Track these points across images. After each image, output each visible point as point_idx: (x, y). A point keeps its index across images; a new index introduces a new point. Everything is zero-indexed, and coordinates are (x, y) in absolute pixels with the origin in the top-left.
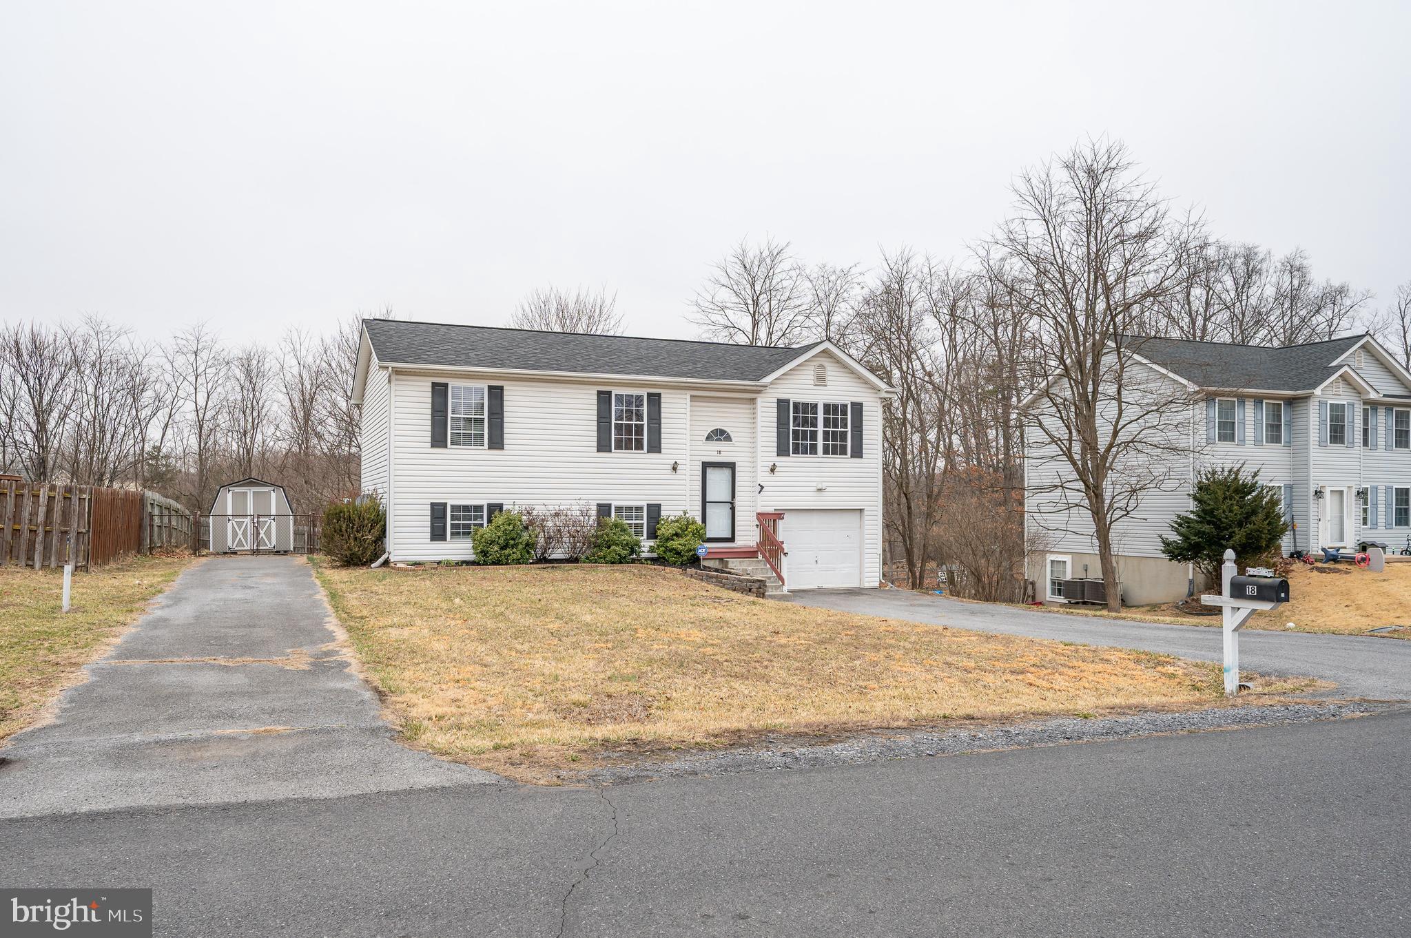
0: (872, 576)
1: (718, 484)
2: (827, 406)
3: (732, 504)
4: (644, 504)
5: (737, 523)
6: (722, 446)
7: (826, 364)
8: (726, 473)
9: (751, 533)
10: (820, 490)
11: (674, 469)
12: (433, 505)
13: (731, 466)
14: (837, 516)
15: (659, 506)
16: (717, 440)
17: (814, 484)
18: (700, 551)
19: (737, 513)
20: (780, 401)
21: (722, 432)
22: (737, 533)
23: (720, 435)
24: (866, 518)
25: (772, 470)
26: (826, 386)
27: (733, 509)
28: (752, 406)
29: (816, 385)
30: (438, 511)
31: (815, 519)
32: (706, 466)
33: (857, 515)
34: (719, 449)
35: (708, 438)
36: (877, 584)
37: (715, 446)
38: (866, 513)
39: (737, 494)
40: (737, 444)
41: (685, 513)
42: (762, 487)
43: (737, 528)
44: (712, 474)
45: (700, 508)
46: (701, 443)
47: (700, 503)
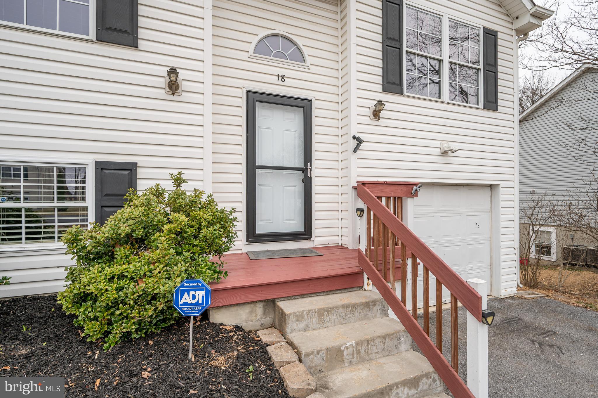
0: (509, 280)
1: (279, 135)
2: (453, 26)
3: (305, 171)
5: (315, 207)
6: (288, 67)
8: (295, 119)
9: (339, 223)
10: (445, 153)
11: (174, 87)
13: (304, 106)
14: (464, 193)
16: (276, 55)
17: (438, 144)
18: (187, 298)
19: (315, 189)
21: (287, 42)
22: (315, 224)
24: (502, 197)
25: (376, 114)
27: (307, 182)
28: (338, 7)
32: (254, 99)
33: (484, 195)
34: (281, 72)
35: (261, 48)
38: (502, 190)
39: (315, 155)
40: (313, 69)
41: (178, 181)
42: (360, 141)
43: (315, 215)
44: (265, 115)
45: (243, 178)
46: (245, 56)
47: (243, 169)
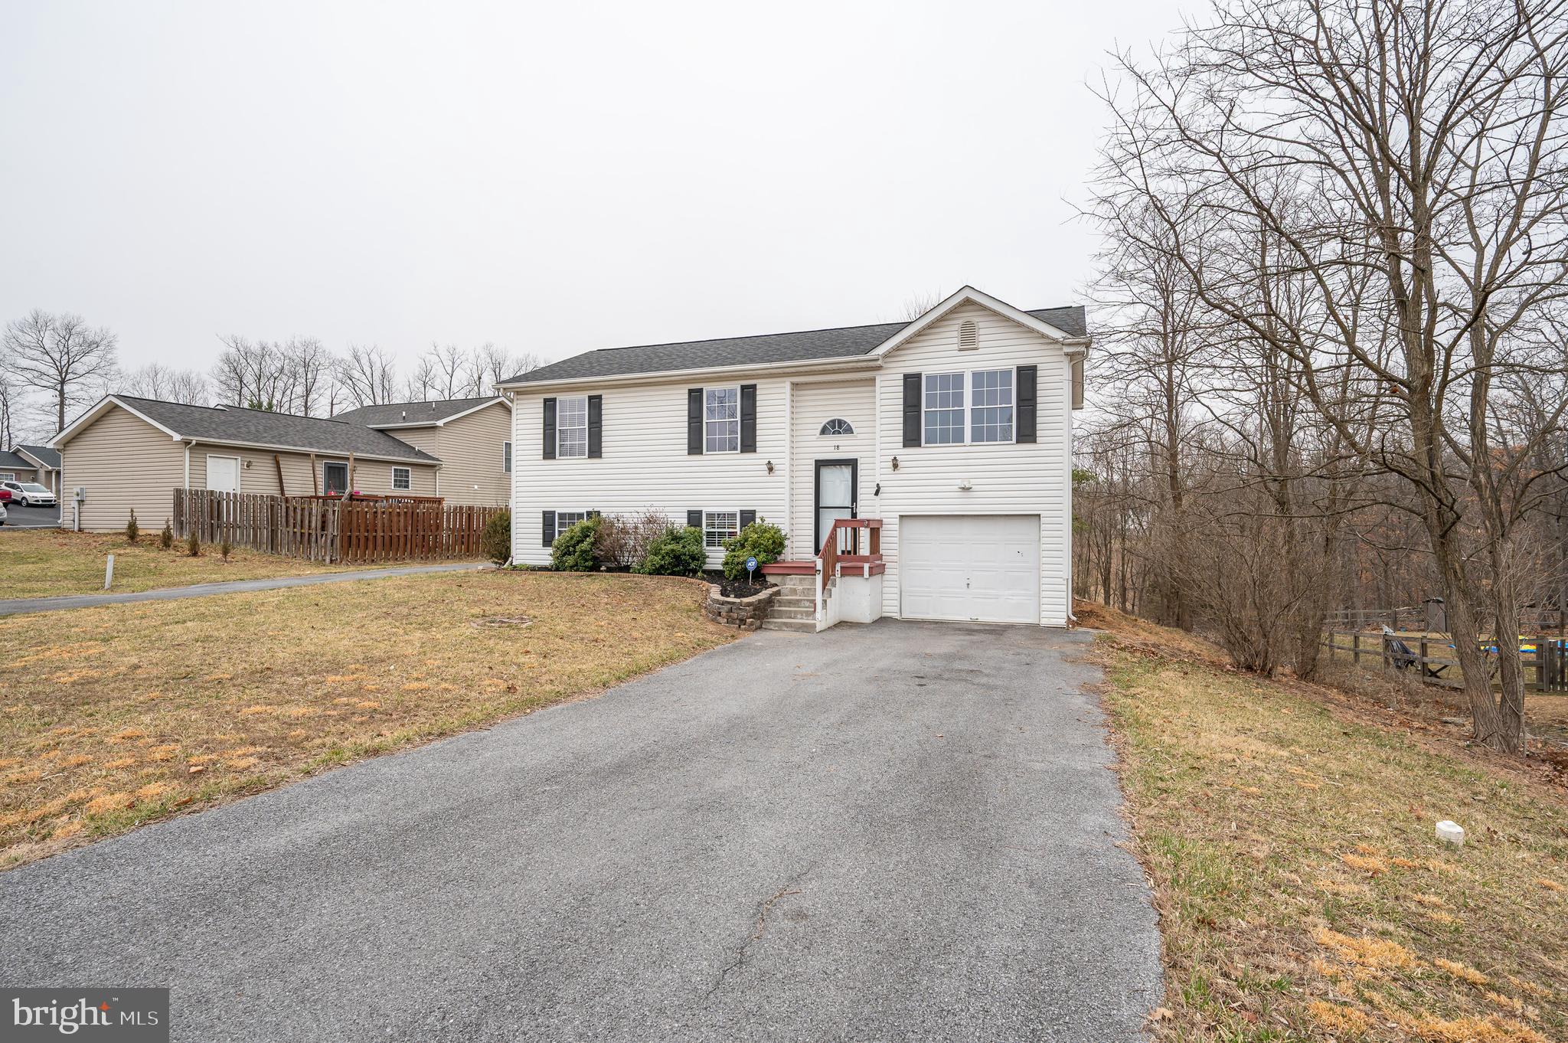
0: (1056, 610)
1: (836, 486)
2: (977, 377)
3: (852, 508)
4: (737, 510)
6: (842, 440)
7: (975, 320)
8: (847, 472)
10: (966, 489)
11: (771, 469)
12: (544, 513)
13: (853, 464)
14: (1001, 525)
15: (753, 512)
16: (833, 433)
17: (958, 482)
18: (750, 564)
20: (906, 377)
21: (841, 423)
23: (837, 427)
24: (1045, 527)
25: (894, 466)
26: (976, 349)
27: (854, 515)
28: (870, 388)
29: (960, 350)
30: (548, 518)
31: (967, 529)
32: (820, 465)
33: (1034, 522)
34: (837, 443)
35: (824, 431)
36: (1062, 622)
37: (832, 440)
38: (1043, 519)
39: (859, 497)
40: (859, 436)
42: (879, 488)
44: (827, 473)
45: (813, 515)
46: (814, 438)
47: (813, 509)
